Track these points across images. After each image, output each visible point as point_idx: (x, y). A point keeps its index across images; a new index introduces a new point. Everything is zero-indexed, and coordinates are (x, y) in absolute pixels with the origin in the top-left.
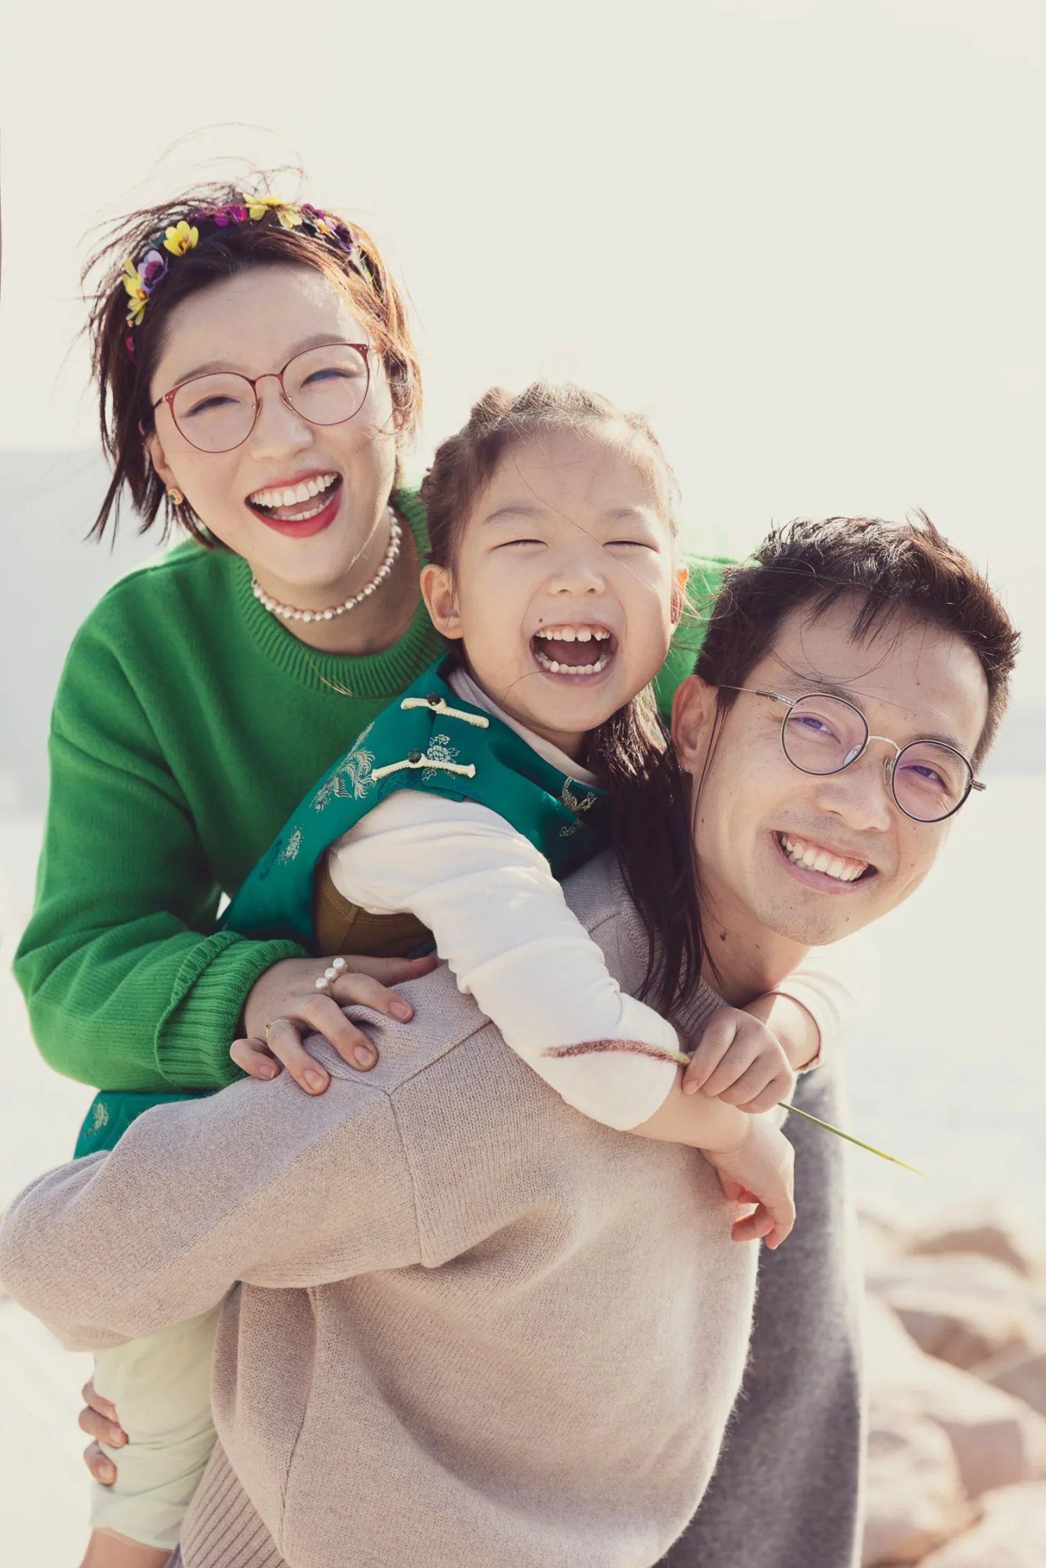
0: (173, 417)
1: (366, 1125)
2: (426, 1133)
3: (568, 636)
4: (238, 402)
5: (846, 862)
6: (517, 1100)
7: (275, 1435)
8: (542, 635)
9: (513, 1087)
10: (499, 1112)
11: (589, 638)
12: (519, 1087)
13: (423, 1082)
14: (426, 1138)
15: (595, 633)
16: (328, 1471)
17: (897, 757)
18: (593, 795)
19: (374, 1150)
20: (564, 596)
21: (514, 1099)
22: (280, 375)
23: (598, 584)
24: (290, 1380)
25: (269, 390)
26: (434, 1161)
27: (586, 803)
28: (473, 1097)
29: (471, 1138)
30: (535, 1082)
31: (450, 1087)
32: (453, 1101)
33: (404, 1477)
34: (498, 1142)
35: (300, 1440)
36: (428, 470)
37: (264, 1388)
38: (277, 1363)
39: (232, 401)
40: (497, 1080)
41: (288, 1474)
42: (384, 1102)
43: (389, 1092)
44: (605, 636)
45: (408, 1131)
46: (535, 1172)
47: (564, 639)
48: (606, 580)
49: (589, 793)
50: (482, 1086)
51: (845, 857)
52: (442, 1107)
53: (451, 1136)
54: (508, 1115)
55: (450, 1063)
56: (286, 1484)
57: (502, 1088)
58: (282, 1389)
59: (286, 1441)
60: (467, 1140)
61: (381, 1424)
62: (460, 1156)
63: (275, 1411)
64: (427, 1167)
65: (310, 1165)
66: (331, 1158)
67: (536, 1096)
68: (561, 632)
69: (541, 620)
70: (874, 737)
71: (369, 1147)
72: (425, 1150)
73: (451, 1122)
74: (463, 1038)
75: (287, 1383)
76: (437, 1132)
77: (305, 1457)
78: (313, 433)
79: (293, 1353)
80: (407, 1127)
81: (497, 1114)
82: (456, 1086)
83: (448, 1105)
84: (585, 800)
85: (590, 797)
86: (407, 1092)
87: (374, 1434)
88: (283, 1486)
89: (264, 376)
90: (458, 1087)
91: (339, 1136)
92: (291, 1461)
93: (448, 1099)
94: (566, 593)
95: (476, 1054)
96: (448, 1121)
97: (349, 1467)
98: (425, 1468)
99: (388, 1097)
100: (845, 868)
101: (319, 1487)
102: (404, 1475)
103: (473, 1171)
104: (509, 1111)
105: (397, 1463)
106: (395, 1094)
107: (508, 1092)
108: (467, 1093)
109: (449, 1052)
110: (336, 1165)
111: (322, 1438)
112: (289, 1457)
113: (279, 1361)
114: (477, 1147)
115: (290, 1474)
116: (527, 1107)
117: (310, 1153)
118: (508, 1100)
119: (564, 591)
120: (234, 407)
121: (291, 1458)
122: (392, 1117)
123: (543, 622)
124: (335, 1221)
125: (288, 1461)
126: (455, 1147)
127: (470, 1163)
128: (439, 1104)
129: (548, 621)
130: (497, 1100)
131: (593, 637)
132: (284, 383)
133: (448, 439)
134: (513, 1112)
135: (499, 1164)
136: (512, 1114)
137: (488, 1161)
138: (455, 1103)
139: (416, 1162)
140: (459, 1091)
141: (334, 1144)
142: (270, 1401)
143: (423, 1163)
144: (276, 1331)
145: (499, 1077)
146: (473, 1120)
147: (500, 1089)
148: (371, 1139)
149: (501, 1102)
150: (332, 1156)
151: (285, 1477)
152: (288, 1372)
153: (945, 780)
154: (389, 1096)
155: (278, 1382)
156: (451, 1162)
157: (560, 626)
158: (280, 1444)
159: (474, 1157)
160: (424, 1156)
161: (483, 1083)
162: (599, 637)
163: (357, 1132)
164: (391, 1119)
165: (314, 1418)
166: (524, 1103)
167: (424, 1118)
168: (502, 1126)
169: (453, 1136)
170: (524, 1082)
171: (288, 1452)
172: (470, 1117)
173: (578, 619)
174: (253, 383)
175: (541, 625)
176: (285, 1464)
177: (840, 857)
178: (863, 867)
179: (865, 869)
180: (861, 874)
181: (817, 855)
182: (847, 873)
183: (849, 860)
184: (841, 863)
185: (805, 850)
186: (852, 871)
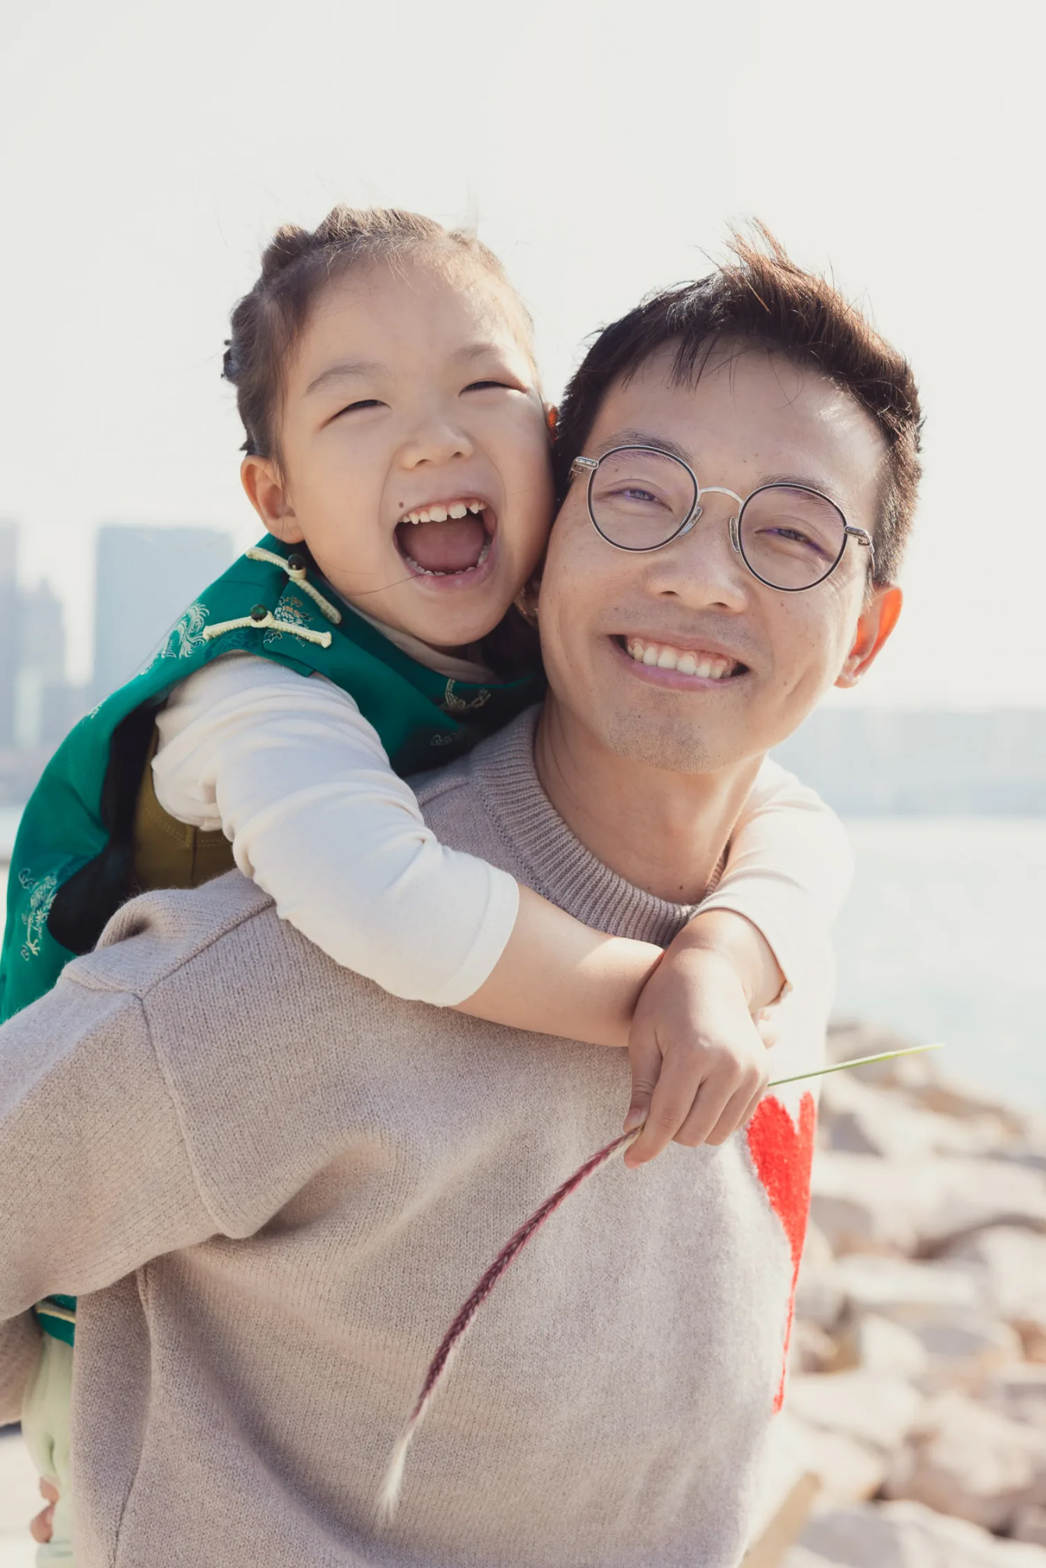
1: (111, 1041)
2: (184, 1042)
3: (438, 515)
5: (698, 654)
6: (299, 988)
7: (103, 1485)
8: (406, 520)
9: (294, 972)
10: (276, 1004)
11: (465, 513)
12: (301, 972)
13: (182, 978)
14: (184, 1048)
15: (470, 505)
16: (168, 1532)
17: (740, 512)
18: (486, 692)
19: (124, 1071)
20: (424, 469)
21: (294, 987)
23: (464, 445)
24: (126, 1415)
26: (197, 1078)
27: (479, 702)
28: (242, 989)
29: (243, 1043)
30: (324, 965)
31: (214, 980)
32: (218, 998)
33: (262, 1541)
34: (278, 1046)
35: (133, 1489)
36: (227, 343)
37: (92, 1426)
38: (110, 1394)
40: (272, 965)
41: (117, 1536)
42: (134, 1008)
43: (140, 995)
44: (482, 508)
45: (162, 1041)
46: (336, 1086)
47: (433, 519)
48: (468, 436)
49: (481, 692)
50: (254, 975)
51: (696, 650)
52: (205, 1007)
53: (216, 1043)
54: (287, 1008)
55: (217, 951)
56: (115, 1551)
57: (279, 975)
58: (115, 1426)
59: (116, 1492)
60: (237, 1046)
61: (231, 1468)
62: (231, 1069)
63: (105, 1454)
64: (189, 1086)
65: (47, 1100)
66: (74, 1088)
67: (325, 983)
68: (428, 512)
69: (401, 505)
70: (704, 490)
71: (118, 1069)
72: (185, 1064)
73: (215, 1025)
74: (237, 922)
75: (122, 1419)
76: (198, 1038)
77: (138, 1512)
79: (132, 1381)
80: (161, 1037)
81: (273, 1009)
82: (222, 978)
83: (212, 1004)
84: (477, 700)
85: (482, 695)
86: (162, 993)
87: (221, 1481)
88: (111, 1553)
90: (225, 980)
91: (78, 1060)
92: (121, 1519)
93: (211, 996)
94: (426, 463)
95: (249, 937)
96: (211, 1024)
97: (195, 1526)
98: (292, 1530)
99: (139, 1002)
101: (156, 1554)
102: (261, 1537)
103: (251, 1089)
104: (289, 1003)
105: (252, 1520)
106: (147, 997)
107: (286, 979)
108: (234, 985)
109: (217, 939)
110: (81, 1098)
111: (160, 1485)
112: (119, 1513)
113: (113, 1391)
114: (252, 1055)
115: (121, 1537)
116: (313, 997)
117: (45, 1086)
118: (286, 989)
119: (422, 462)
121: (121, 1514)
122: (144, 1027)
123: (405, 505)
124: (106, 1178)
125: (118, 1518)
126: (223, 1057)
127: (246, 1078)
128: (200, 1004)
129: (411, 502)
130: (273, 990)
131: (468, 510)
133: (241, 301)
134: (295, 1005)
135: (286, 1077)
136: (292, 1006)
137: (270, 1074)
138: (220, 1000)
139: (174, 1082)
140: (225, 984)
141: (74, 1070)
142: (99, 1441)
143: (183, 1081)
144: (109, 1353)
145: (276, 961)
146: (242, 1019)
147: (276, 976)
148: (120, 1058)
149: (278, 992)
150: (73, 1086)
151: (115, 1542)
152: (125, 1405)
153: (817, 539)
154: (141, 1000)
155: (111, 1417)
156: (220, 1077)
157: (426, 507)
158: (109, 1497)
159: (249, 1068)
160: (184, 1072)
161: (256, 971)
162: (475, 509)
163: (101, 1051)
164: (141, 1030)
165: (149, 1459)
166: (309, 991)
167: (181, 1023)
168: (281, 1024)
169: (219, 1043)
170: (308, 965)
171: (118, 1506)
172: (239, 1015)
173: (447, 493)
175: (402, 511)
176: (113, 1523)
177: (689, 650)
178: (728, 664)
179: (732, 666)
180: (729, 673)
181: (659, 652)
182: (705, 669)
183: (702, 653)
184: (691, 658)
185: (645, 649)
186: (713, 666)
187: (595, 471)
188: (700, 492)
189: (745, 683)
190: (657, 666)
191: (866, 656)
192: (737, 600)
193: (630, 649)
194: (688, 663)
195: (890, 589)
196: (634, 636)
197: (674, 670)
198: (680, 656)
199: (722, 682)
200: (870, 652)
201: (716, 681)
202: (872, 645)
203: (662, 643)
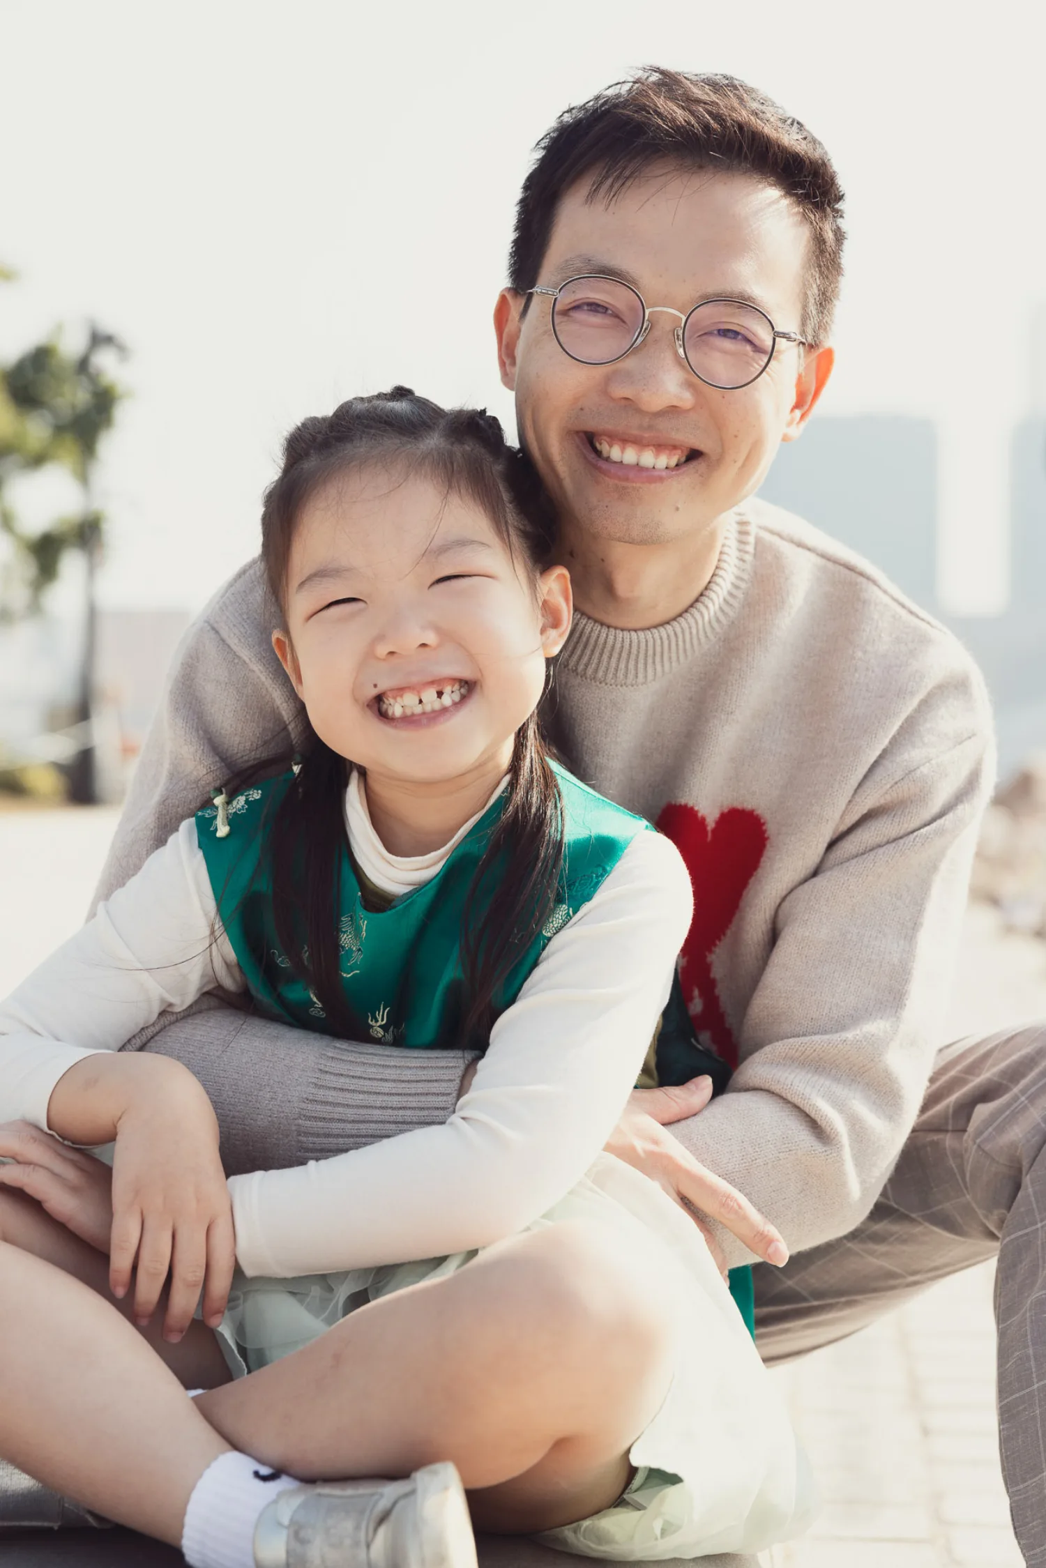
5: (656, 449)
17: (683, 325)
51: (654, 445)
70: (650, 310)
100: (657, 456)
153: (751, 337)
177: (649, 446)
178: (682, 452)
179: (686, 453)
180: (683, 459)
181: (623, 450)
182: (663, 461)
183: (659, 447)
184: (651, 452)
185: (611, 446)
186: (669, 457)
187: (556, 299)
188: (647, 312)
189: (699, 466)
190: (622, 462)
191: (806, 408)
192: (686, 401)
193: (598, 446)
194: (648, 458)
195: (821, 350)
196: (601, 435)
197: (636, 465)
198: (641, 452)
199: (678, 470)
200: (809, 403)
201: (673, 469)
202: (810, 397)
203: (625, 440)
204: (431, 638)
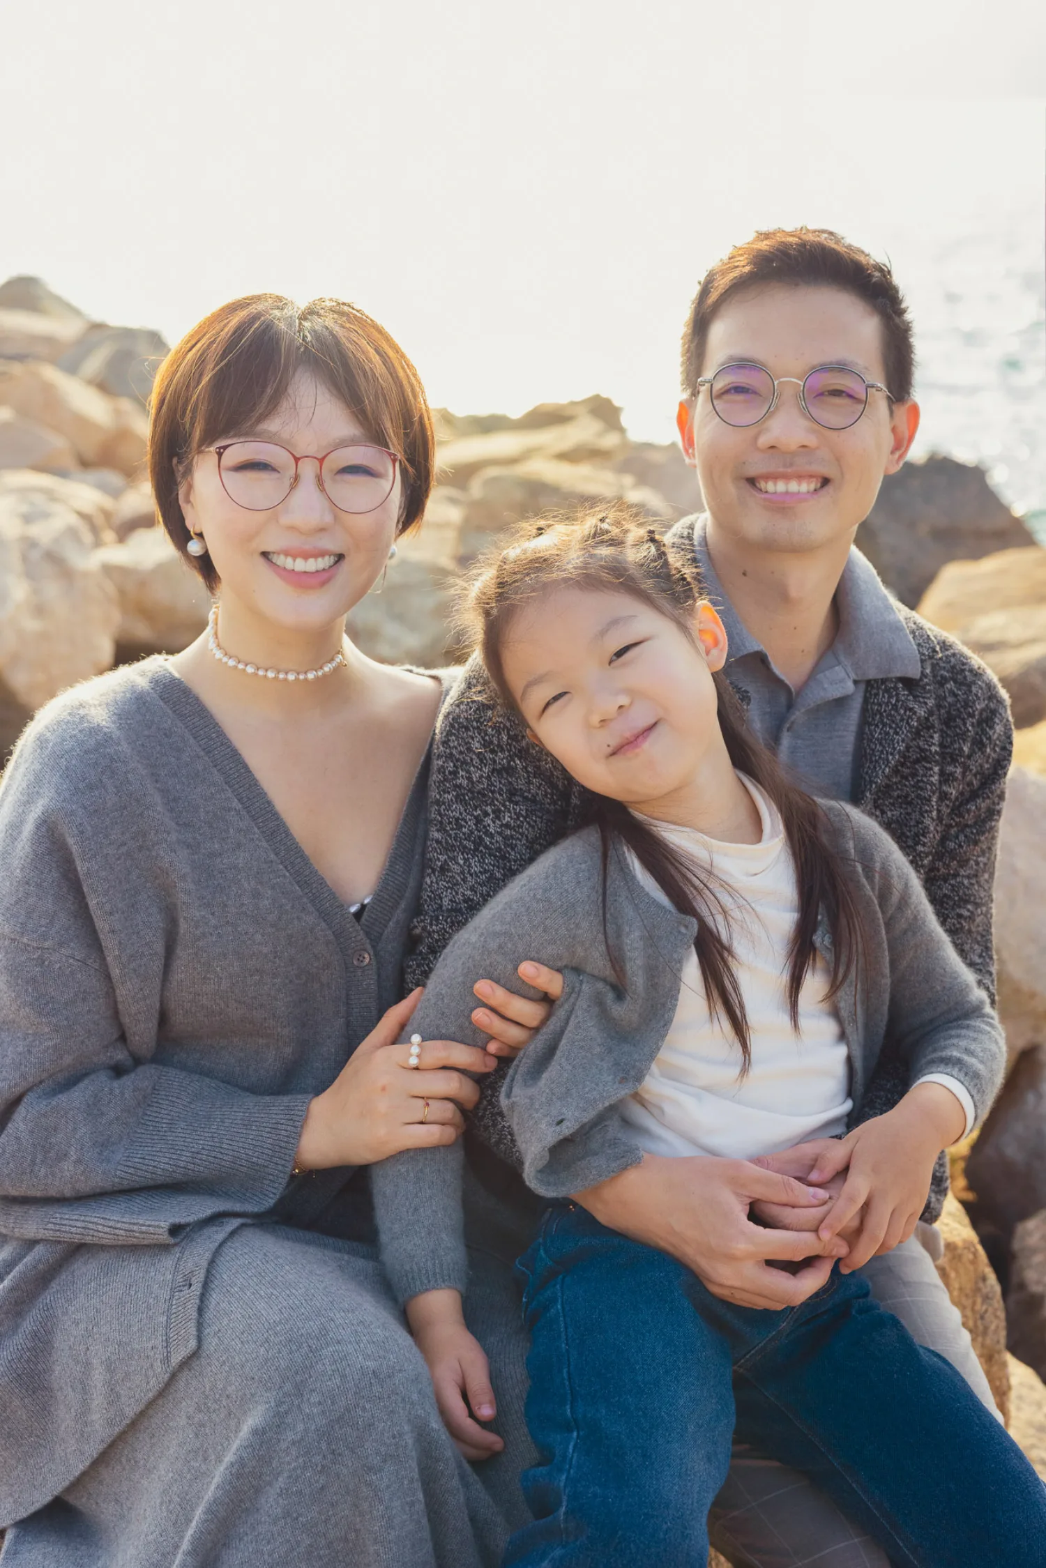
0: (219, 466)
4: (279, 472)
5: (798, 479)
22: (321, 461)
25: (308, 470)
39: (274, 470)
51: (797, 477)
70: (778, 382)
78: (336, 518)
89: (307, 457)
120: (275, 475)
132: (323, 466)
153: (850, 392)
174: (297, 460)
177: (792, 478)
178: (817, 480)
179: (820, 480)
180: (819, 485)
181: (775, 484)
182: (805, 487)
183: (800, 477)
184: (794, 482)
185: (767, 483)
186: (808, 484)
188: (776, 383)
189: (829, 489)
190: (777, 493)
191: (903, 449)
192: (812, 441)
193: (757, 485)
194: (793, 486)
195: (909, 404)
196: (759, 476)
197: (787, 493)
198: (787, 484)
199: (816, 493)
200: (905, 445)
201: (813, 493)
202: (906, 442)
203: (774, 477)
204: (624, 700)
